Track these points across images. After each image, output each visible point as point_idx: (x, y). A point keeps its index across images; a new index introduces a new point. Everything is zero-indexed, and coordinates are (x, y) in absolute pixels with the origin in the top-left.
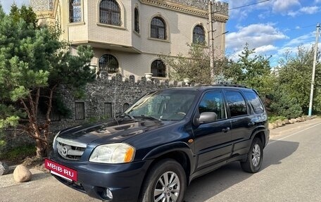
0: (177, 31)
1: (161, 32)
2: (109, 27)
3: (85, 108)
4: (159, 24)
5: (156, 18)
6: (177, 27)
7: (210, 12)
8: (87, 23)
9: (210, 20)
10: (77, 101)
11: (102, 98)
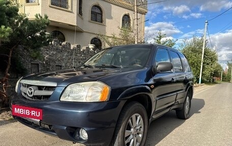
0: (111, 18)
1: (99, 17)
2: (59, 9)
3: (40, 69)
4: (97, 11)
5: (95, 6)
6: (110, 15)
7: (135, 4)
8: (40, 4)
9: (136, 11)
10: (32, 62)
11: (54, 61)
